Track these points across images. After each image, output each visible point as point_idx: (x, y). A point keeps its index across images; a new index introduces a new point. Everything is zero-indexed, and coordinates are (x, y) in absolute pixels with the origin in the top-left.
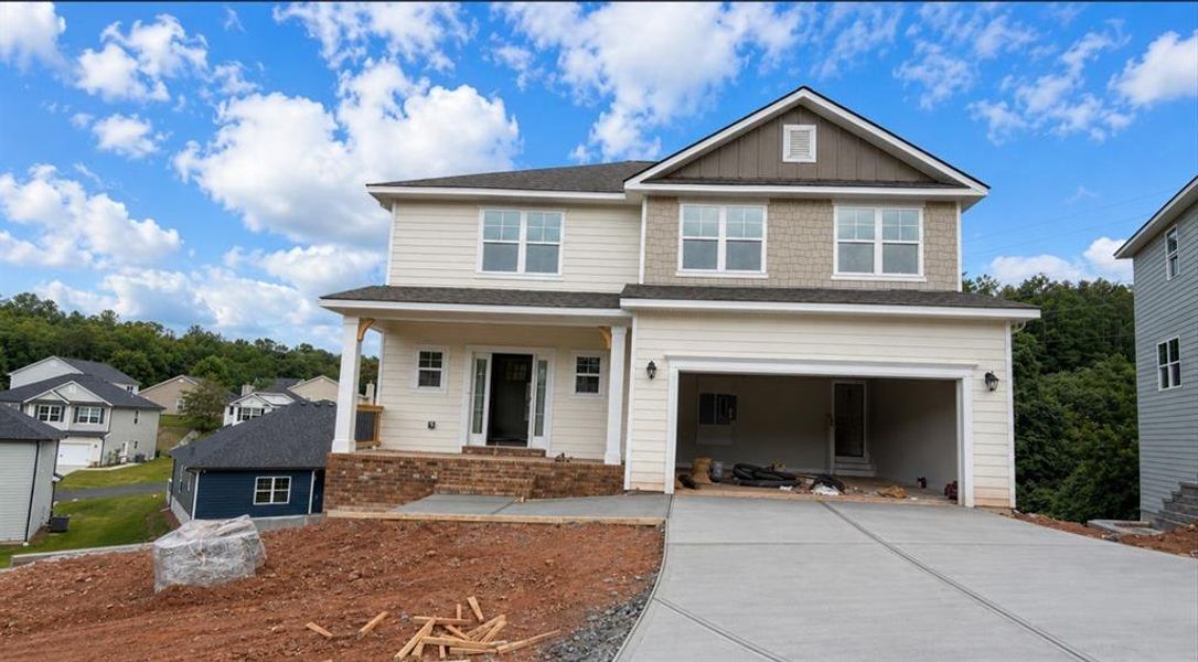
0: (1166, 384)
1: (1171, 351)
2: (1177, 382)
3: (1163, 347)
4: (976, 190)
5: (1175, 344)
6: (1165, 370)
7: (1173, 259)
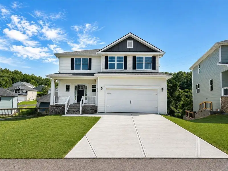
0: (197, 92)
1: (198, 86)
2: (199, 92)
3: (197, 86)
4: (162, 53)
5: (199, 85)
6: (197, 90)
7: (199, 70)
